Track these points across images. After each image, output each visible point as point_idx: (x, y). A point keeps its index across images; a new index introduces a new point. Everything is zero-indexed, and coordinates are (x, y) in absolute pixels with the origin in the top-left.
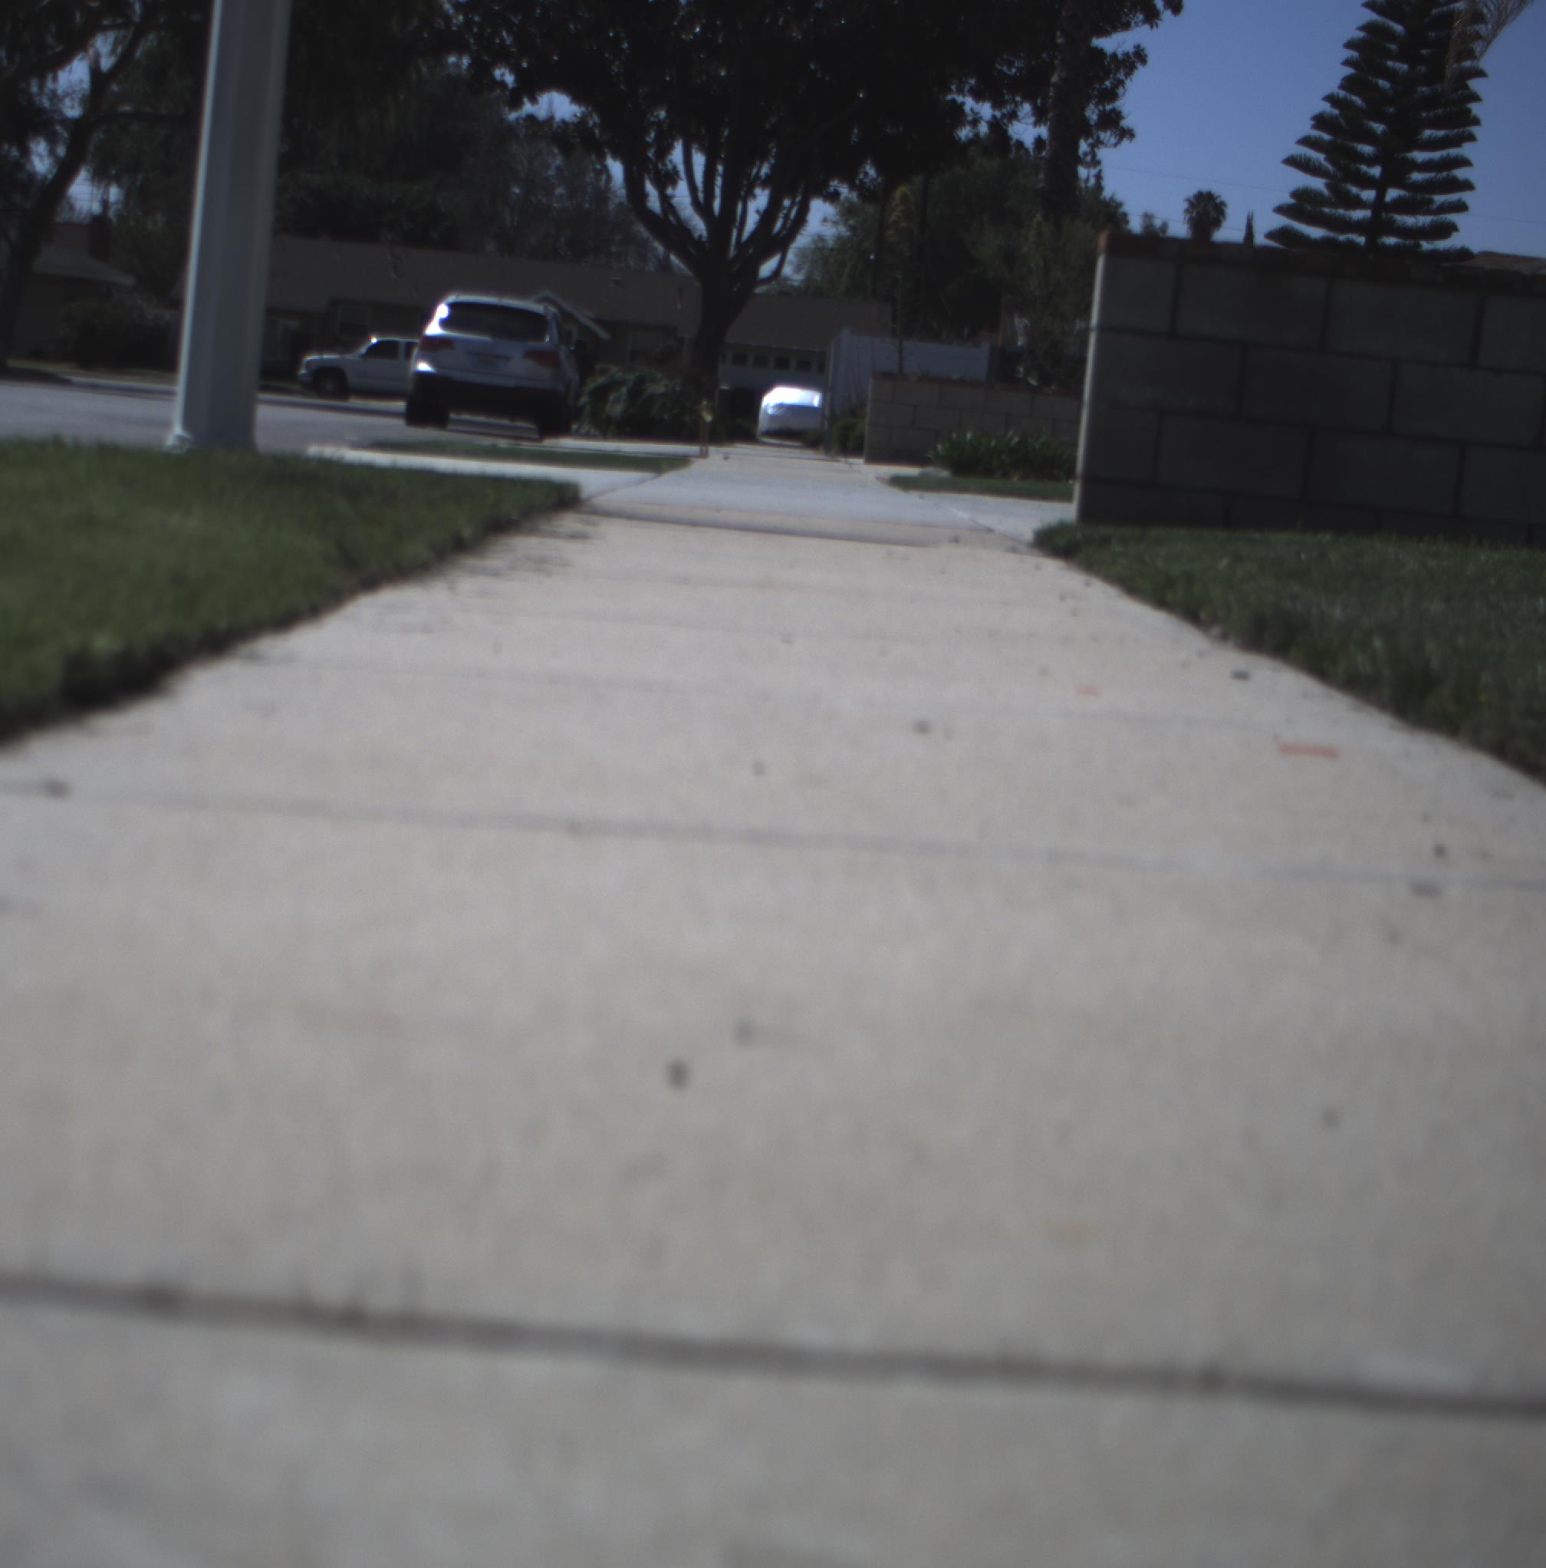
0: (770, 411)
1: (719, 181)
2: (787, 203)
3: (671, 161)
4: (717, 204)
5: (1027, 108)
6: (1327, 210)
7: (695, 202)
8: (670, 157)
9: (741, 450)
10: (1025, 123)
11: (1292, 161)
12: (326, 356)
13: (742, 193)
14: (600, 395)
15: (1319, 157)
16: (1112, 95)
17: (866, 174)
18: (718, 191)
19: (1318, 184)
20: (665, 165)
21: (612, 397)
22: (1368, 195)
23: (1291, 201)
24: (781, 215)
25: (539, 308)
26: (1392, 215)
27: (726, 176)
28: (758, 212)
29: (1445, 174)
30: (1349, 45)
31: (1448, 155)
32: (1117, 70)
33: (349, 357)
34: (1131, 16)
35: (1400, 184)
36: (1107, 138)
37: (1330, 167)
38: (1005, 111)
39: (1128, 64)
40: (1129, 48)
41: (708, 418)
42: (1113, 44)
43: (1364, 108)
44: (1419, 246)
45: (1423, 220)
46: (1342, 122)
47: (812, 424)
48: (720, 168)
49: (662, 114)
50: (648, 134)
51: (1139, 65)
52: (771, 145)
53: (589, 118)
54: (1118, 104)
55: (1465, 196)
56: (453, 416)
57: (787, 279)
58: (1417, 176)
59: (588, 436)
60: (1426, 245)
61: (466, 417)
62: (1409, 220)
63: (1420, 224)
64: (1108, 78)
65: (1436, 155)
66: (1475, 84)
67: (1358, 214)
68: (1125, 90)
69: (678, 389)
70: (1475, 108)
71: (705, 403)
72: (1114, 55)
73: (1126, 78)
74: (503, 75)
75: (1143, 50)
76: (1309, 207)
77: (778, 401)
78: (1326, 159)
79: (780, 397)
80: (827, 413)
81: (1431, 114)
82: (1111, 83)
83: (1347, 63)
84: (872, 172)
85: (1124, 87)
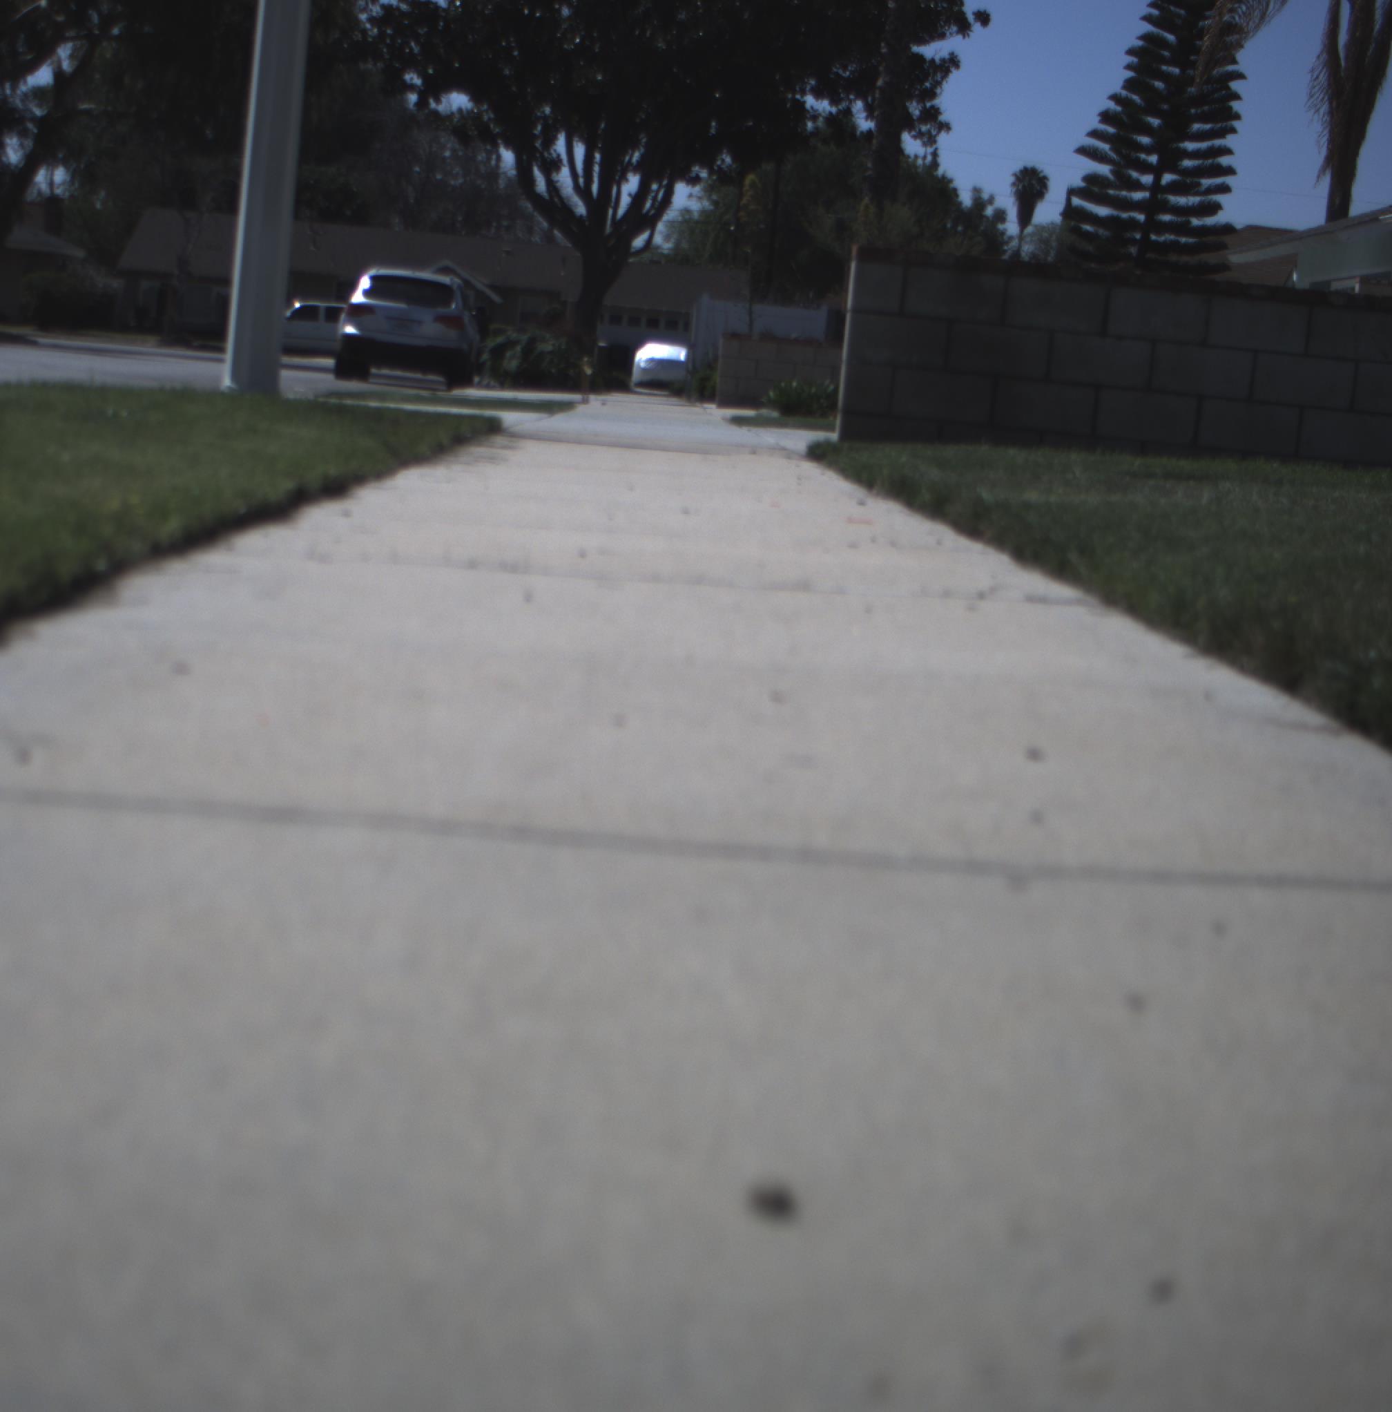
0: (643, 365)
1: (596, 168)
2: (654, 186)
3: (555, 151)
4: (595, 187)
5: (860, 104)
6: (1111, 192)
7: (576, 187)
8: (555, 147)
9: (616, 402)
11: (1083, 151)
13: (617, 178)
14: (498, 352)
15: (1105, 147)
16: (932, 94)
17: (723, 161)
18: (596, 178)
19: (1104, 170)
20: (550, 154)
21: (508, 354)
22: (1147, 179)
23: (1082, 184)
24: (650, 197)
25: (445, 279)
26: (1166, 196)
27: (602, 165)
28: (630, 195)
29: (1210, 161)
30: (1130, 52)
31: (1213, 145)
32: (935, 73)
34: (947, 28)
35: (1174, 169)
36: (927, 130)
37: (1113, 155)
38: (841, 107)
39: (944, 69)
40: (944, 54)
41: (589, 371)
42: (932, 50)
43: (1142, 105)
44: (1189, 222)
45: (1193, 200)
46: (1125, 118)
47: (679, 374)
48: (598, 156)
49: (547, 110)
50: (535, 127)
51: (953, 69)
52: (642, 136)
53: (484, 114)
54: (937, 102)
55: (1229, 180)
56: (374, 371)
57: (658, 247)
58: (1187, 163)
59: (488, 387)
60: (1195, 222)
61: (385, 371)
62: (1182, 200)
63: (1190, 204)
64: (928, 80)
65: (1203, 145)
66: (1235, 85)
67: (1138, 196)
68: (942, 90)
69: (563, 347)
70: (1236, 105)
71: (586, 359)
72: (933, 61)
73: (943, 80)
74: (412, 79)
75: (956, 56)
76: (1096, 189)
77: (650, 356)
78: (1111, 149)
79: (651, 352)
80: (690, 366)
81: (1199, 110)
82: (931, 84)
83: (1129, 67)
84: (728, 160)
85: (941, 88)
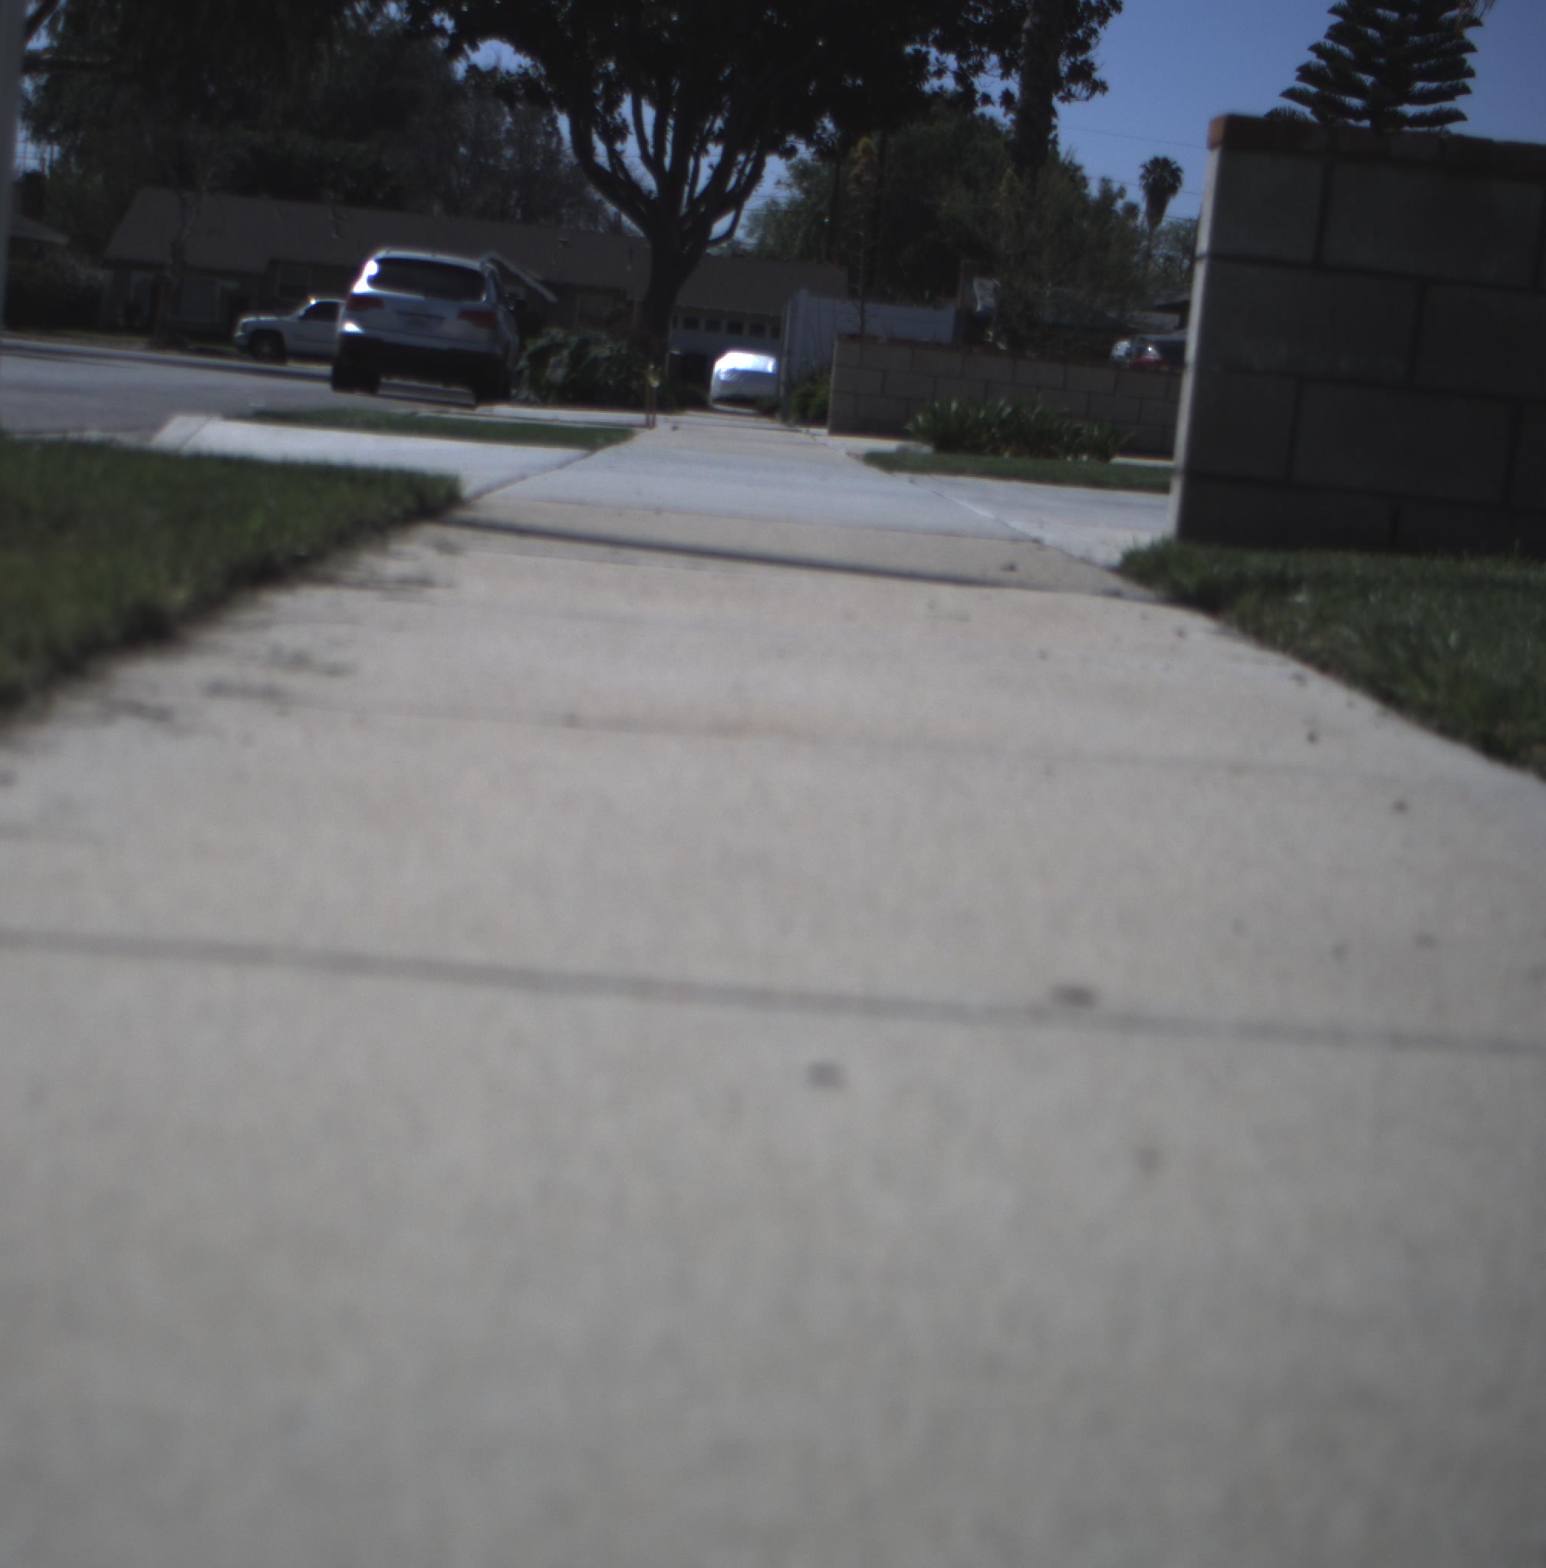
0: (723, 377)
1: (670, 136)
2: (741, 158)
3: (620, 114)
4: (667, 161)
5: (994, 59)
7: (645, 156)
8: (619, 110)
9: (691, 418)
10: (993, 76)
12: (263, 318)
13: (695, 148)
14: (540, 358)
15: (1304, 110)
16: (1084, 46)
17: (824, 129)
18: (669, 147)
20: (613, 118)
21: (552, 360)
24: (735, 170)
25: (474, 264)
27: (677, 130)
28: (711, 166)
29: (1438, 128)
31: (1441, 109)
32: (1091, 18)
33: (287, 319)
36: (1078, 91)
38: (971, 62)
39: (1101, 11)
41: (655, 383)
43: (1352, 58)
46: (1331, 75)
47: (767, 390)
48: (671, 122)
49: (612, 66)
50: (596, 86)
51: (1113, 13)
52: (725, 98)
54: (1091, 55)
56: (384, 380)
57: (739, 243)
59: (527, 402)
61: (396, 381)
64: (1081, 26)
65: (1429, 109)
66: (1471, 34)
68: (1099, 40)
69: (624, 352)
70: (1470, 59)
71: (652, 368)
73: (1100, 26)
74: (442, 20)
77: (731, 367)
78: (1313, 112)
79: (732, 362)
80: (783, 377)
81: (1424, 66)
82: (1084, 32)
83: (1335, 10)
84: (830, 125)
85: (1097, 37)
